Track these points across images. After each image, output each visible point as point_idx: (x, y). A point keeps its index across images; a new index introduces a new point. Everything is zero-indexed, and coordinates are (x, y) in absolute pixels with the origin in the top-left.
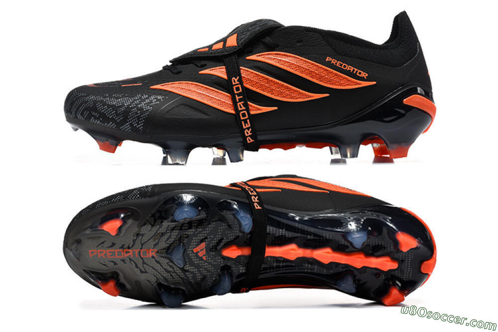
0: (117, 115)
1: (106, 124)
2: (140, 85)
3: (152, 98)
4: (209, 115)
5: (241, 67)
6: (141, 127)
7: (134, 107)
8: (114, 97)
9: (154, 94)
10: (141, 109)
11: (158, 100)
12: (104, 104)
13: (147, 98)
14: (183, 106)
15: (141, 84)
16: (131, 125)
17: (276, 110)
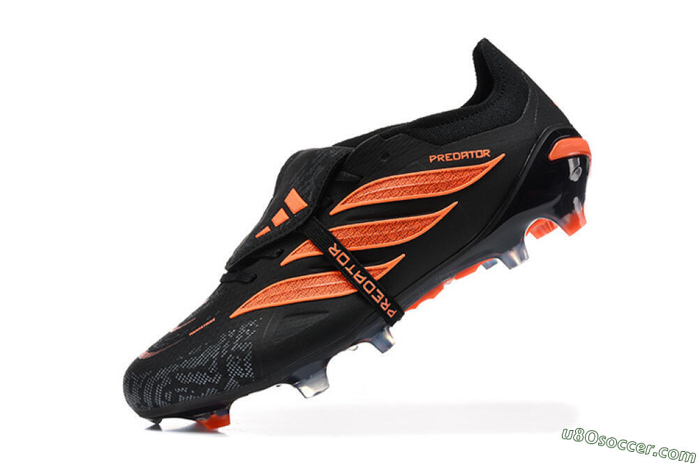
0: (212, 375)
1: (203, 394)
2: (214, 322)
3: (242, 328)
4: (327, 312)
5: (330, 230)
6: (250, 374)
7: (228, 355)
8: (193, 356)
9: (241, 323)
10: (238, 352)
11: (252, 329)
12: (186, 372)
13: (236, 333)
14: (288, 319)
15: (214, 320)
16: (237, 378)
17: (404, 258)
